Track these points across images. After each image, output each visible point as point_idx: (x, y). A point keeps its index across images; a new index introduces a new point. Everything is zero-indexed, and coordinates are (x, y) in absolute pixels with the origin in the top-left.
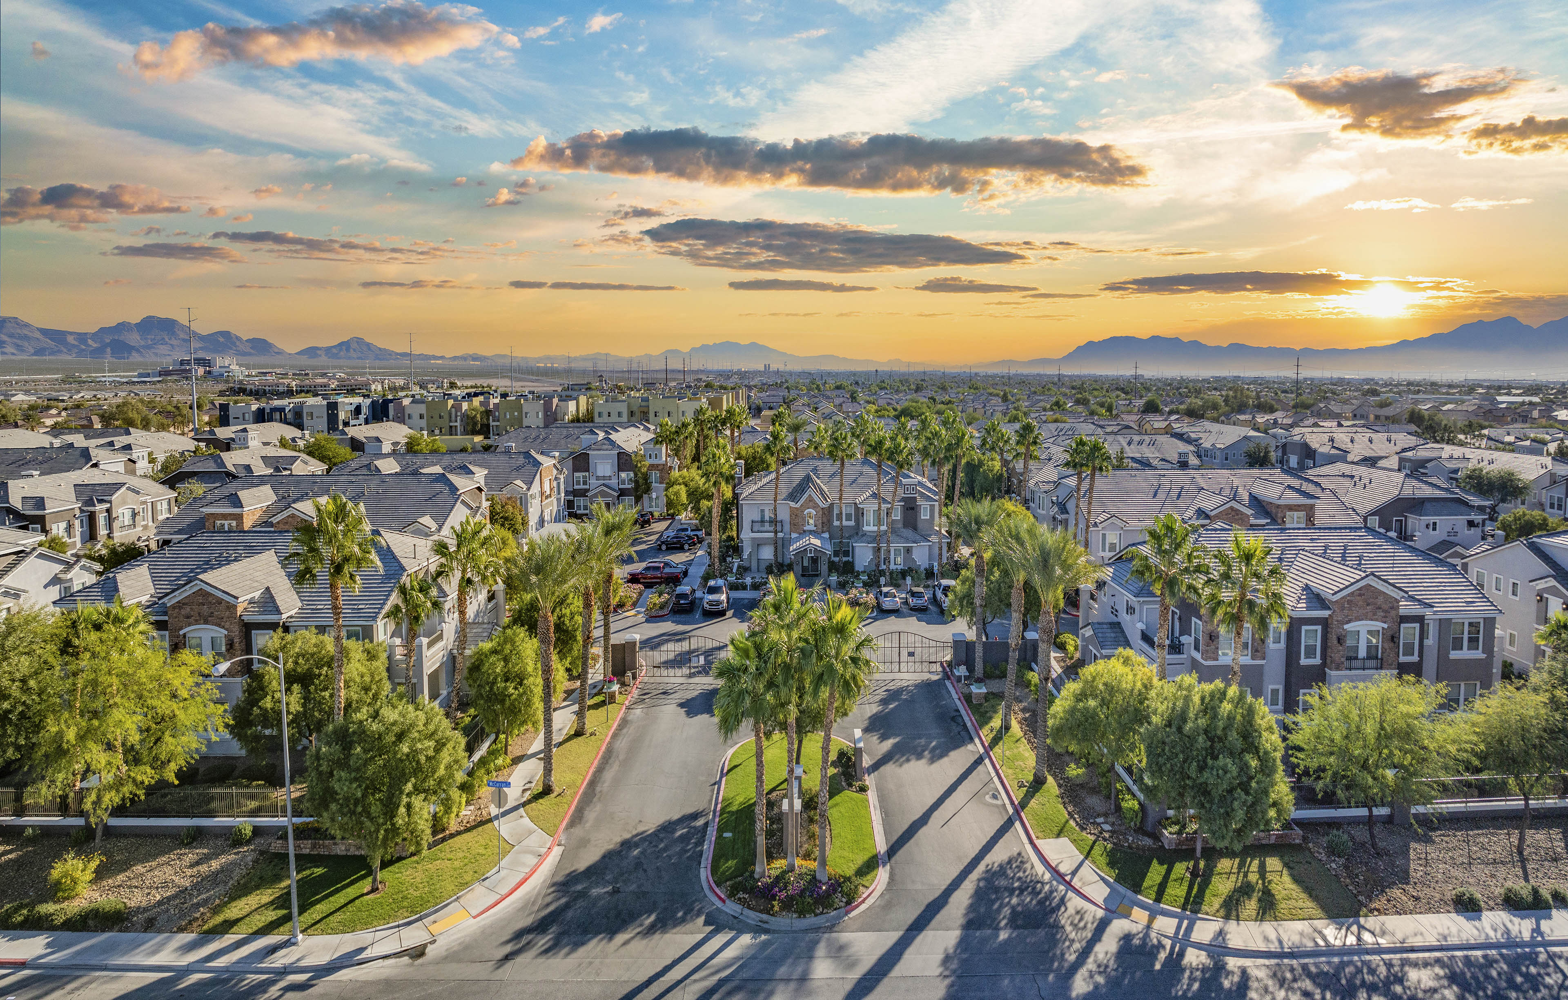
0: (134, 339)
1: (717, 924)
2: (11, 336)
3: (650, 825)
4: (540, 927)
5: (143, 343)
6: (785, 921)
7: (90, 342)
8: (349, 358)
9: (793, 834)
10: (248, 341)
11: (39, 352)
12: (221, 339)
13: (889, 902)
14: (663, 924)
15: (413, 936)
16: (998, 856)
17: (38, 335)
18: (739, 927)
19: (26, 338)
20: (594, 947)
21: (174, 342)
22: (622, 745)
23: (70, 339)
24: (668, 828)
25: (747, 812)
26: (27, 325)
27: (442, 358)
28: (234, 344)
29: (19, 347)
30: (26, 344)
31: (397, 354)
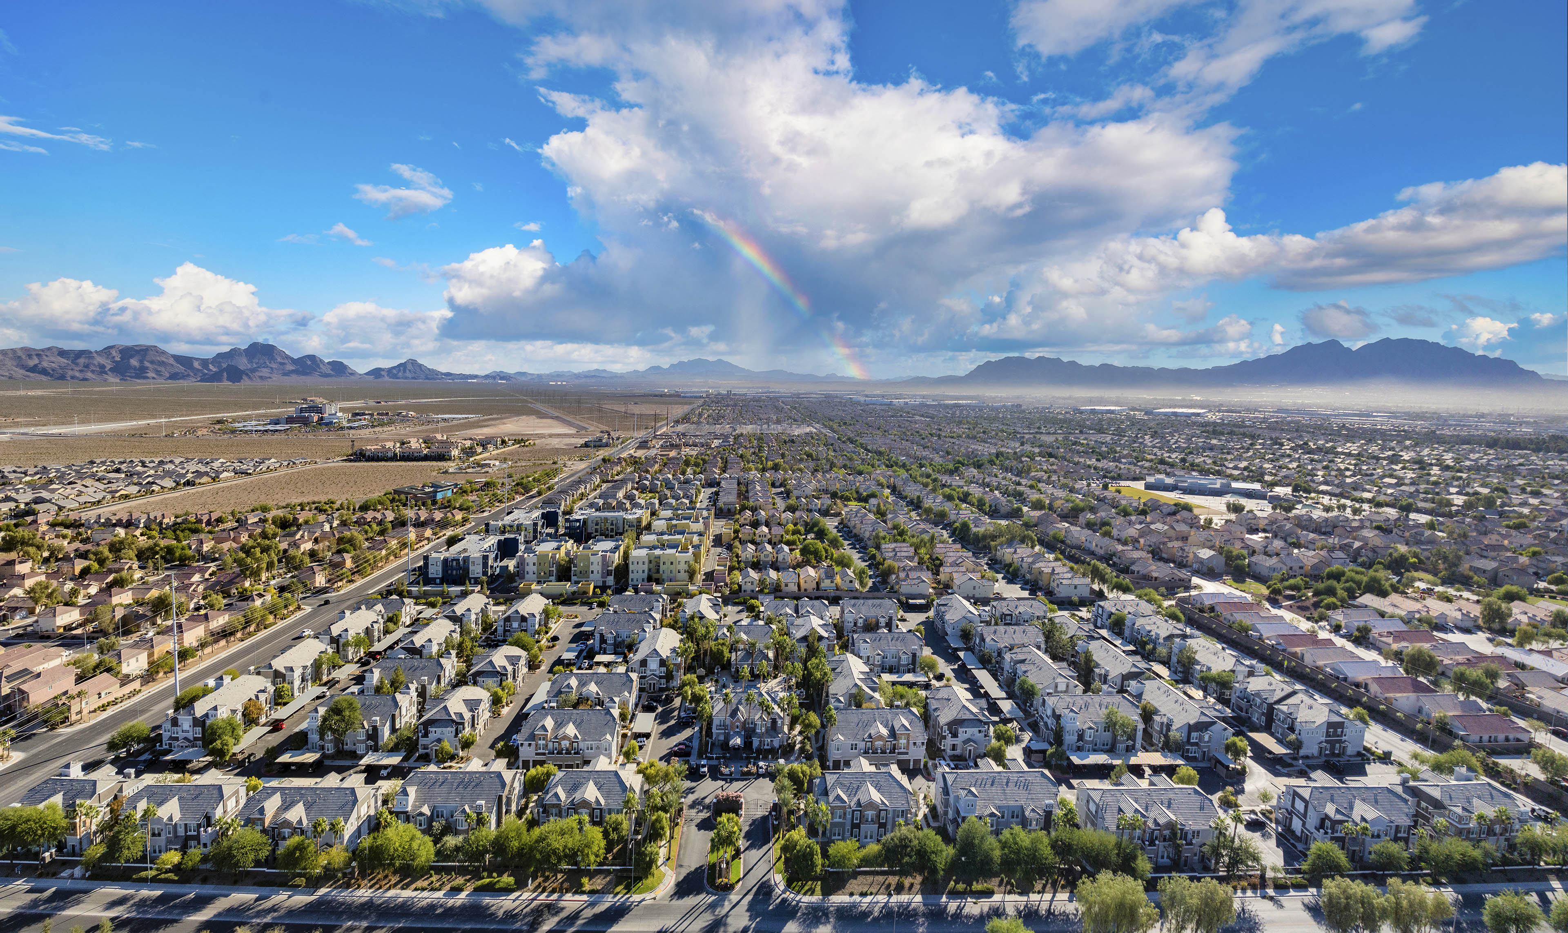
0: (243, 363)
1: (708, 893)
2: (152, 362)
3: (693, 869)
4: (675, 894)
5: (249, 366)
6: (720, 893)
7: (211, 367)
8: (406, 378)
9: (724, 873)
10: (329, 363)
11: (174, 377)
12: (309, 363)
13: (741, 889)
14: (698, 894)
15: (653, 895)
16: (765, 879)
17: (172, 361)
18: (713, 894)
19: (162, 363)
20: (686, 899)
21: (274, 366)
22: (683, 841)
23: (196, 365)
24: (697, 869)
25: (714, 865)
26: (163, 353)
27: (476, 377)
28: (318, 366)
29: (158, 373)
30: (163, 369)
31: (442, 374)
